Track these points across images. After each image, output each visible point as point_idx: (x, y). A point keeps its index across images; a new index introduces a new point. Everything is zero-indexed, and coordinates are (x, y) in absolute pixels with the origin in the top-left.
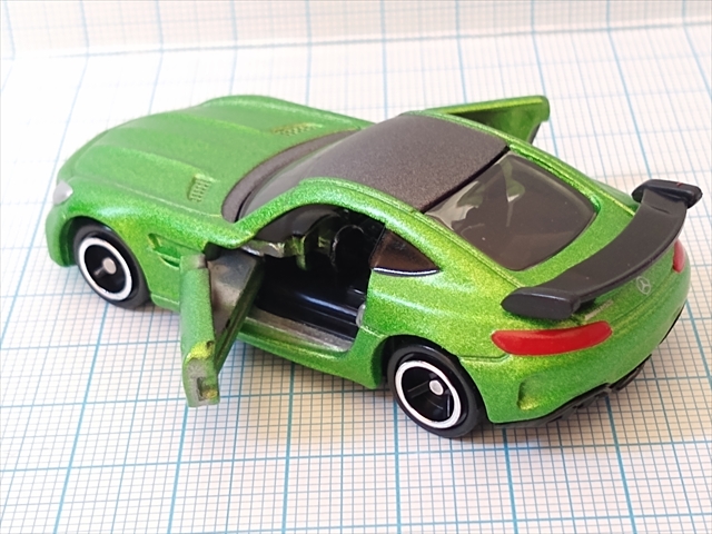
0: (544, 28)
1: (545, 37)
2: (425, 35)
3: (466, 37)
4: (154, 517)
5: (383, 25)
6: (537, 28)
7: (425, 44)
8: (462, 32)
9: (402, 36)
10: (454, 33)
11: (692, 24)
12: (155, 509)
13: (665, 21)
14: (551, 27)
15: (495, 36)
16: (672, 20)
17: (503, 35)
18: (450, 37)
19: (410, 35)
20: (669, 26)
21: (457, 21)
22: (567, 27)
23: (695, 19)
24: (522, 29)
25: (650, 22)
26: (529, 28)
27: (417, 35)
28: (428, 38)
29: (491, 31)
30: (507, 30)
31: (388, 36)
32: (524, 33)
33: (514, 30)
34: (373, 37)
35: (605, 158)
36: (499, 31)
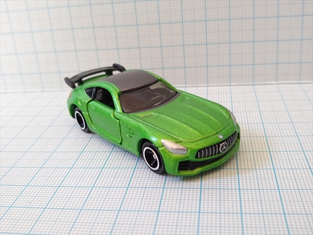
0: (233, 84)
1: (234, 87)
2: (198, 85)
3: (210, 86)
4: (125, 182)
5: (186, 82)
6: (232, 84)
7: (198, 88)
8: (209, 85)
9: (191, 86)
10: (206, 85)
11: (279, 84)
12: (125, 180)
13: (270, 83)
14: (236, 84)
15: (219, 86)
16: (273, 82)
17: (221, 86)
18: (205, 86)
19: (193, 85)
20: (272, 84)
21: (208, 82)
22: (240, 84)
23: (280, 82)
24: (227, 84)
25: (266, 83)
26: (229, 84)
27: (195, 85)
28: (199, 86)
29: (218, 84)
30: (222, 84)
31: (187, 86)
32: (227, 85)
33: (224, 84)
34: (182, 86)
35: (249, 119)
36: (220, 84)
